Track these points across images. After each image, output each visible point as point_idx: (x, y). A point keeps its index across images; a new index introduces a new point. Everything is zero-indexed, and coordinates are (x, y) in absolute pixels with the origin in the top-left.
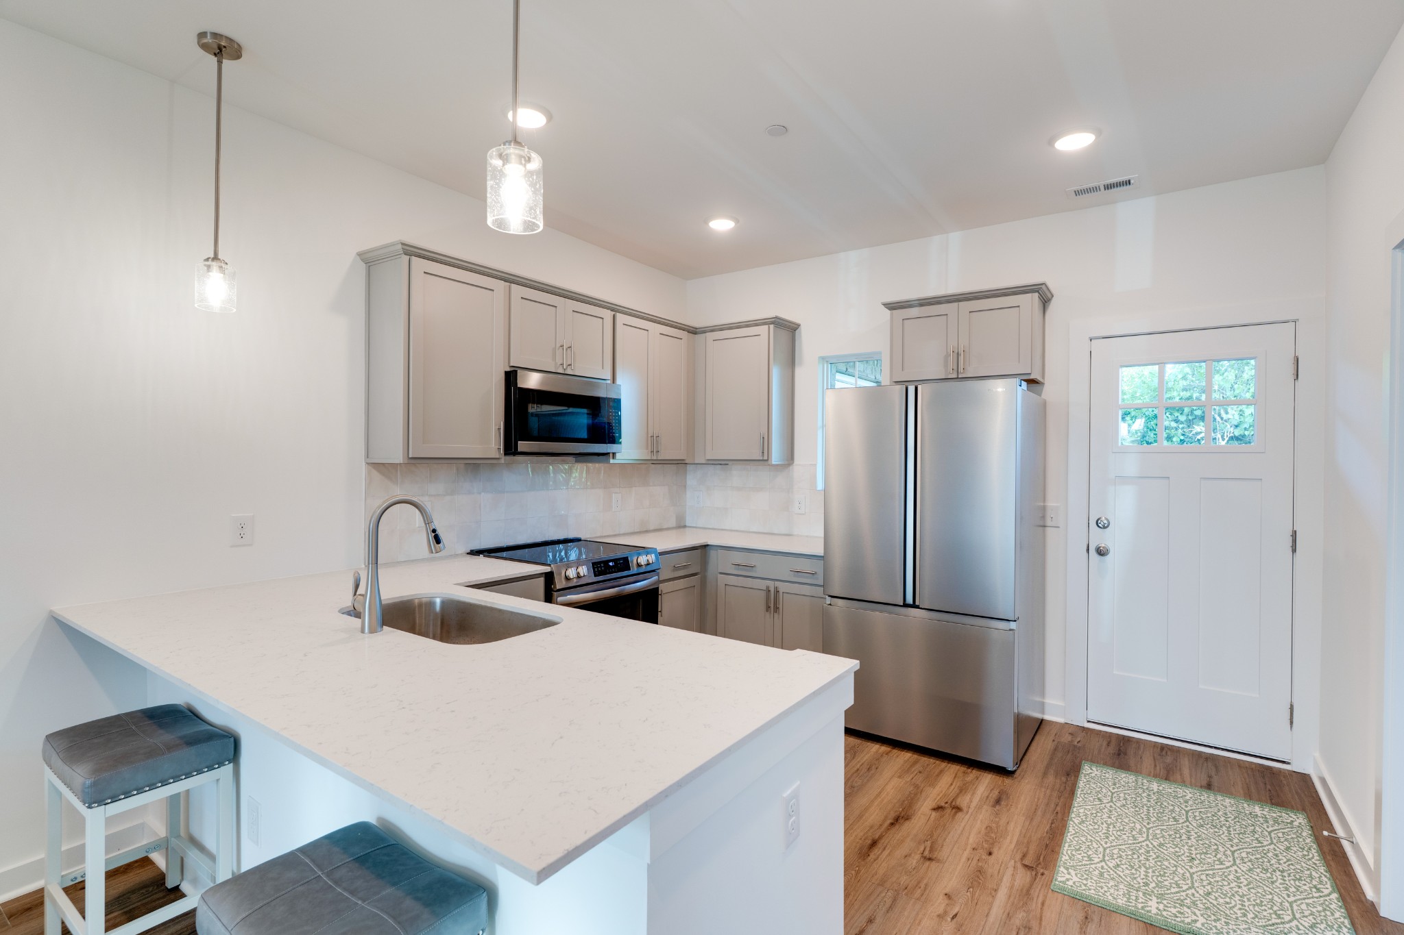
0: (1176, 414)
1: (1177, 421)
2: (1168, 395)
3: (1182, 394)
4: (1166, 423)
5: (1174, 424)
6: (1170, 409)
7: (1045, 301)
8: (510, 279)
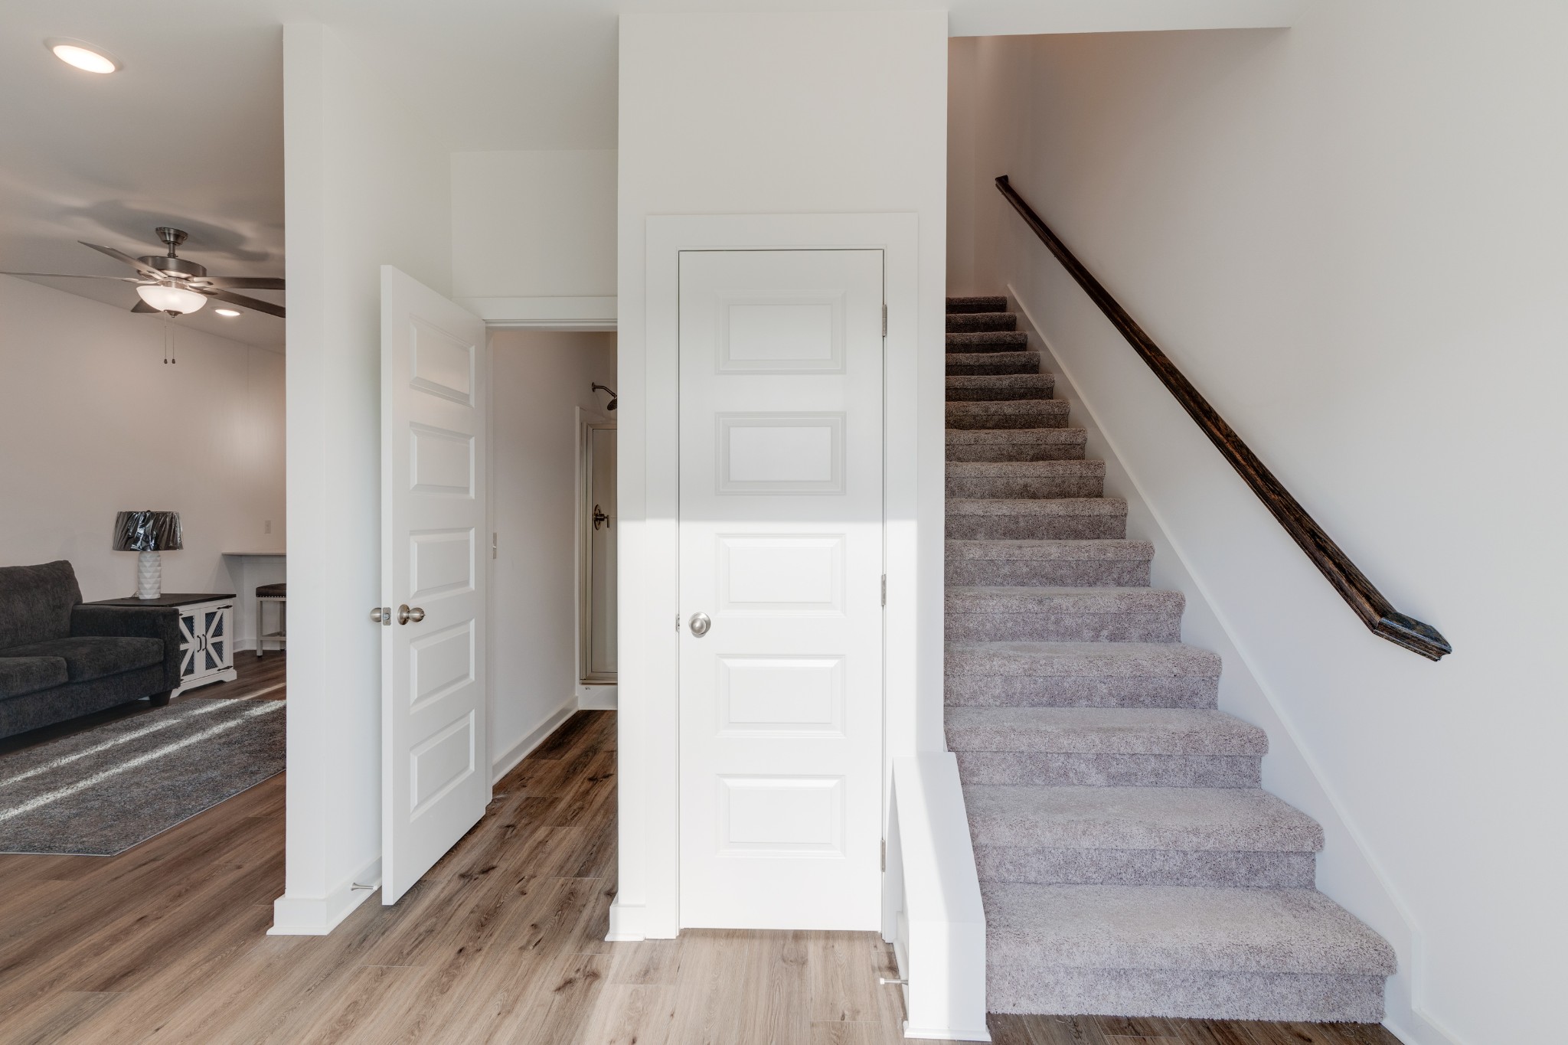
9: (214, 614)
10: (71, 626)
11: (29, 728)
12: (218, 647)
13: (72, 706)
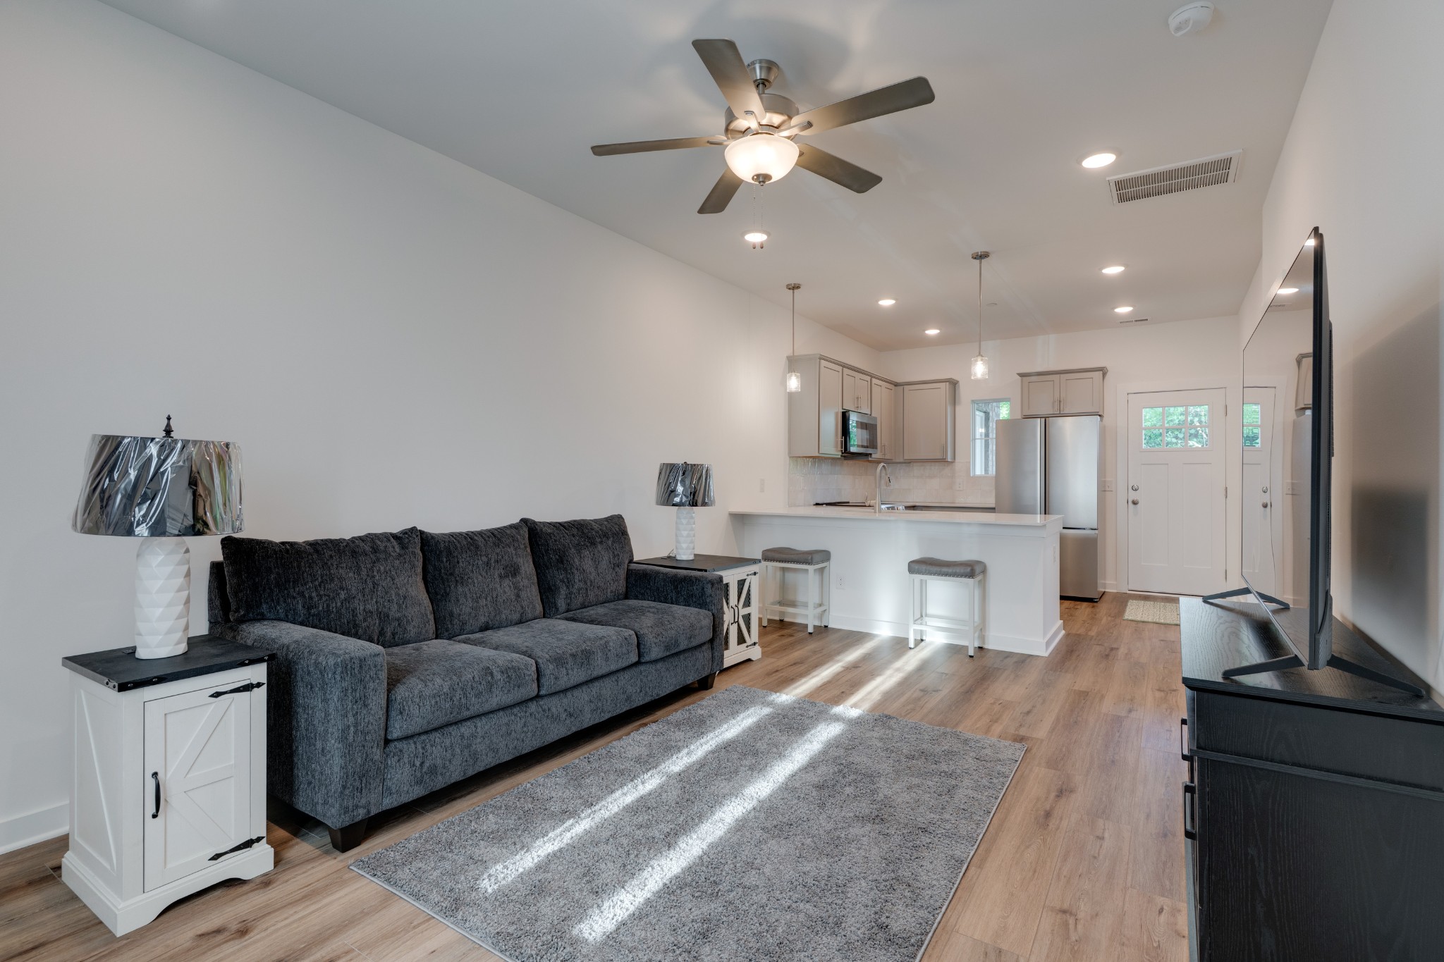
0: (1176, 433)
1: (1177, 437)
2: (1170, 419)
3: (1180, 417)
4: (1169, 439)
5: (1174, 440)
6: (1172, 429)
7: (1104, 375)
8: (844, 366)
9: (744, 581)
10: (627, 587)
11: (607, 716)
12: (747, 618)
13: (641, 691)
